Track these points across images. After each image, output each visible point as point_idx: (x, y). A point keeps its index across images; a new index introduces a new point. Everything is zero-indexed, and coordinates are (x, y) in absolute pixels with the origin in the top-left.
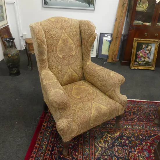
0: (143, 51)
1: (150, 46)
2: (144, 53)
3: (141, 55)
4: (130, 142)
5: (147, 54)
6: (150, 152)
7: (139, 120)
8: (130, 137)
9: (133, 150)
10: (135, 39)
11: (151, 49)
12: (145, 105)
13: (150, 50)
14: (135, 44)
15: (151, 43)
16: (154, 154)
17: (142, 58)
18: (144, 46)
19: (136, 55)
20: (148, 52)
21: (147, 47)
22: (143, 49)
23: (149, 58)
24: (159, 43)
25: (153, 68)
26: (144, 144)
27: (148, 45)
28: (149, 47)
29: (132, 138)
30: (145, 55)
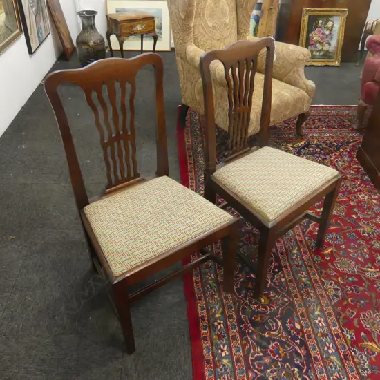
0: (319, 32)
1: (332, 21)
2: (321, 35)
3: (315, 38)
4: (321, 150)
5: (327, 36)
6: (351, 156)
7: (328, 127)
8: (321, 145)
9: (328, 157)
10: (304, 9)
11: (332, 27)
12: (334, 110)
13: (331, 30)
14: (305, 19)
15: (332, 16)
16: (356, 158)
17: (318, 45)
18: (320, 21)
19: (308, 38)
20: (327, 33)
21: (326, 23)
22: (320, 27)
23: (330, 44)
24: (346, 15)
25: (337, 63)
26: (342, 150)
27: (327, 18)
28: (330, 24)
29: (324, 146)
30: (322, 39)
